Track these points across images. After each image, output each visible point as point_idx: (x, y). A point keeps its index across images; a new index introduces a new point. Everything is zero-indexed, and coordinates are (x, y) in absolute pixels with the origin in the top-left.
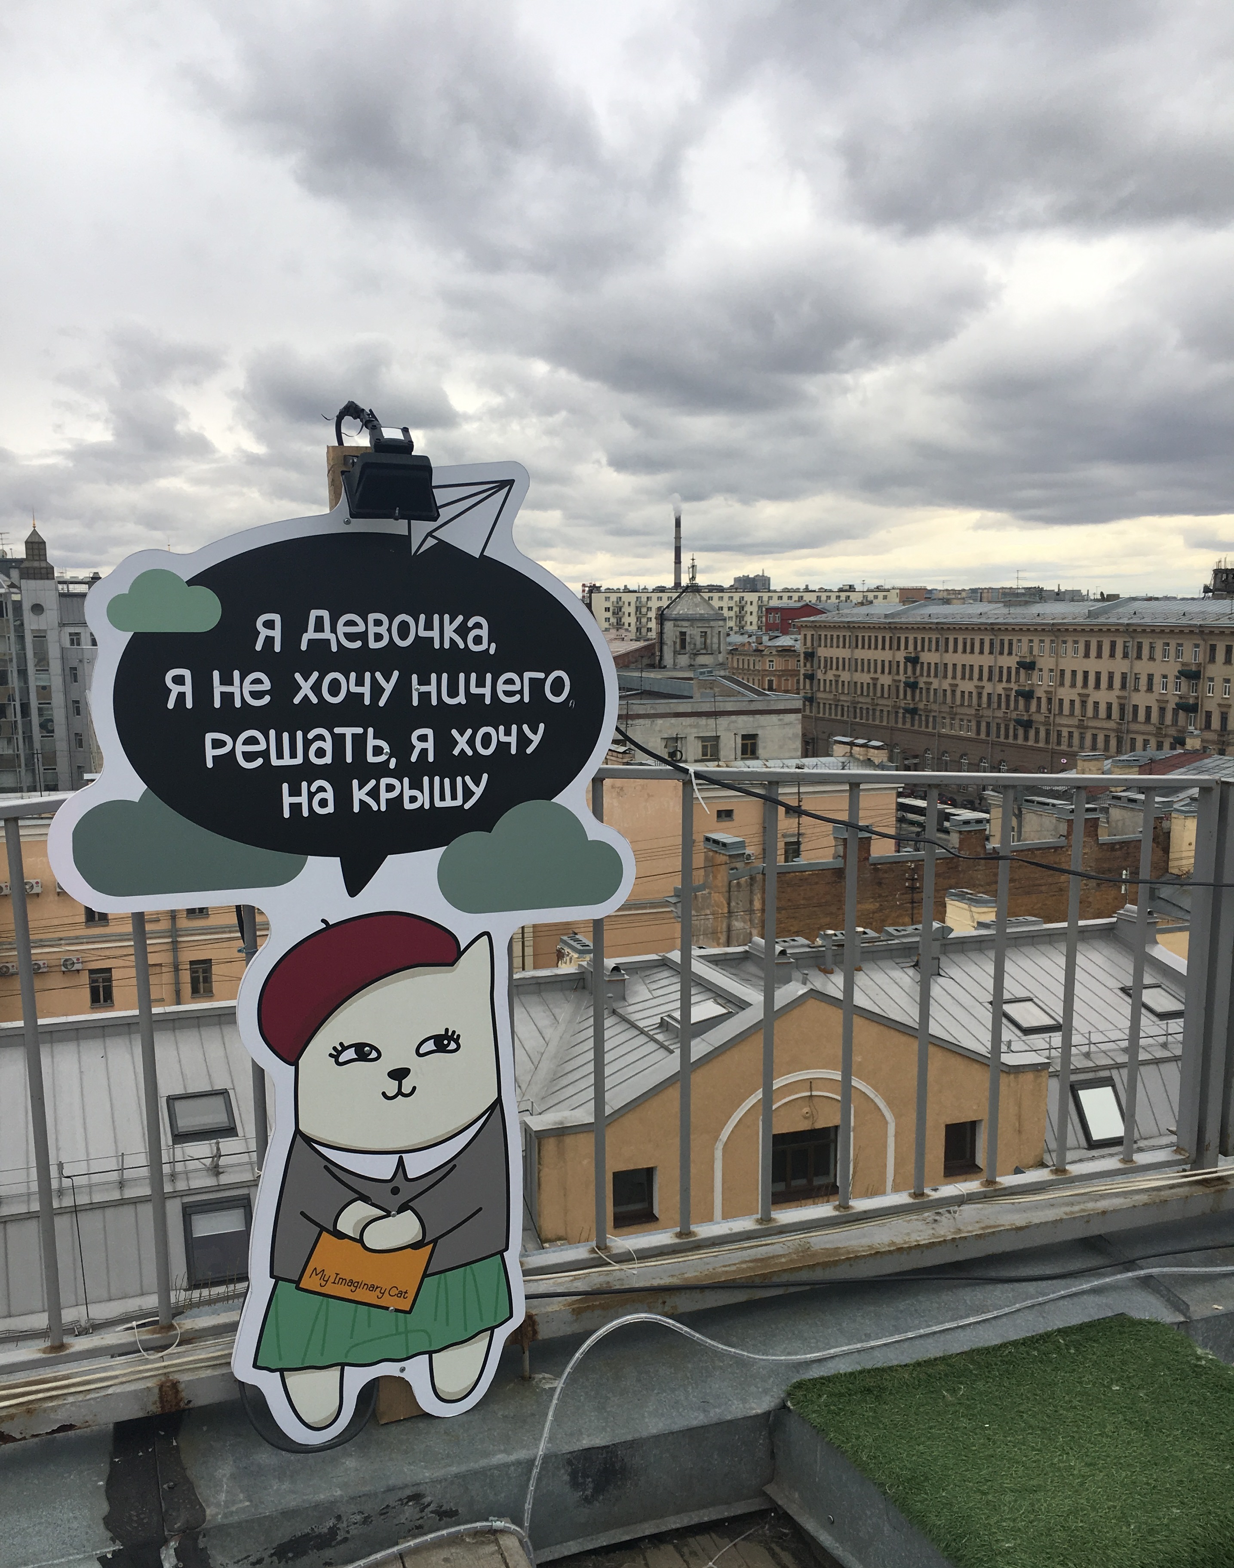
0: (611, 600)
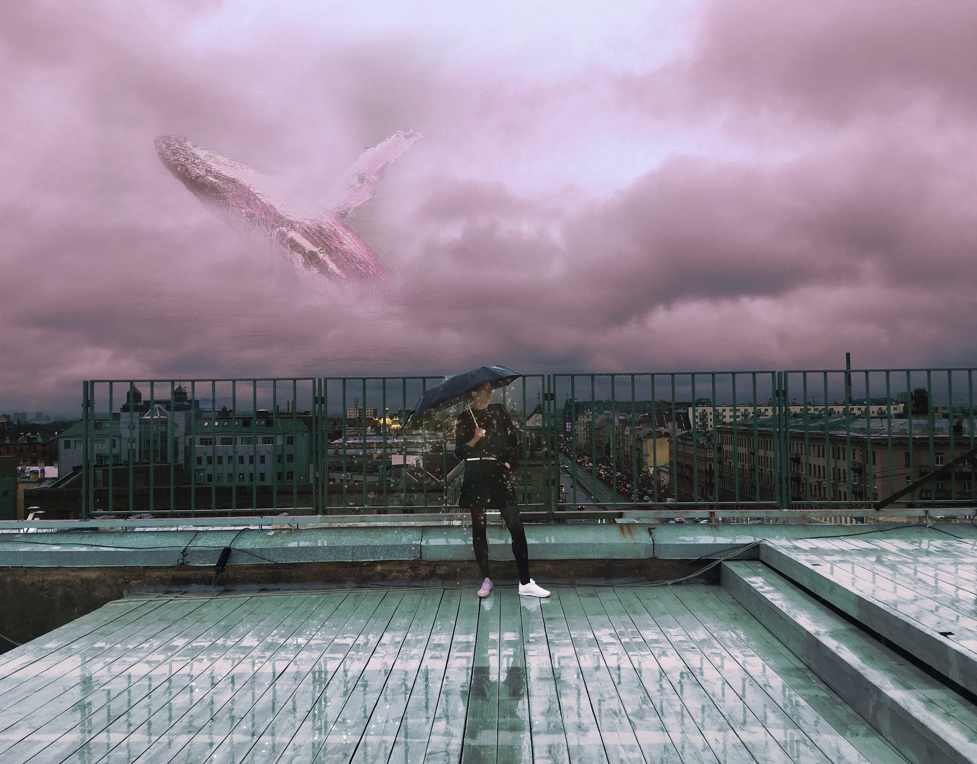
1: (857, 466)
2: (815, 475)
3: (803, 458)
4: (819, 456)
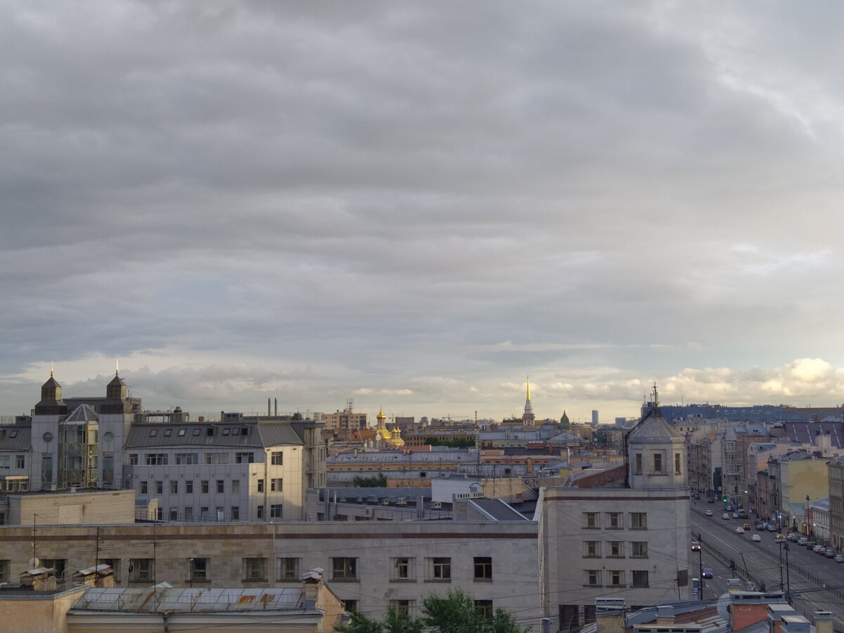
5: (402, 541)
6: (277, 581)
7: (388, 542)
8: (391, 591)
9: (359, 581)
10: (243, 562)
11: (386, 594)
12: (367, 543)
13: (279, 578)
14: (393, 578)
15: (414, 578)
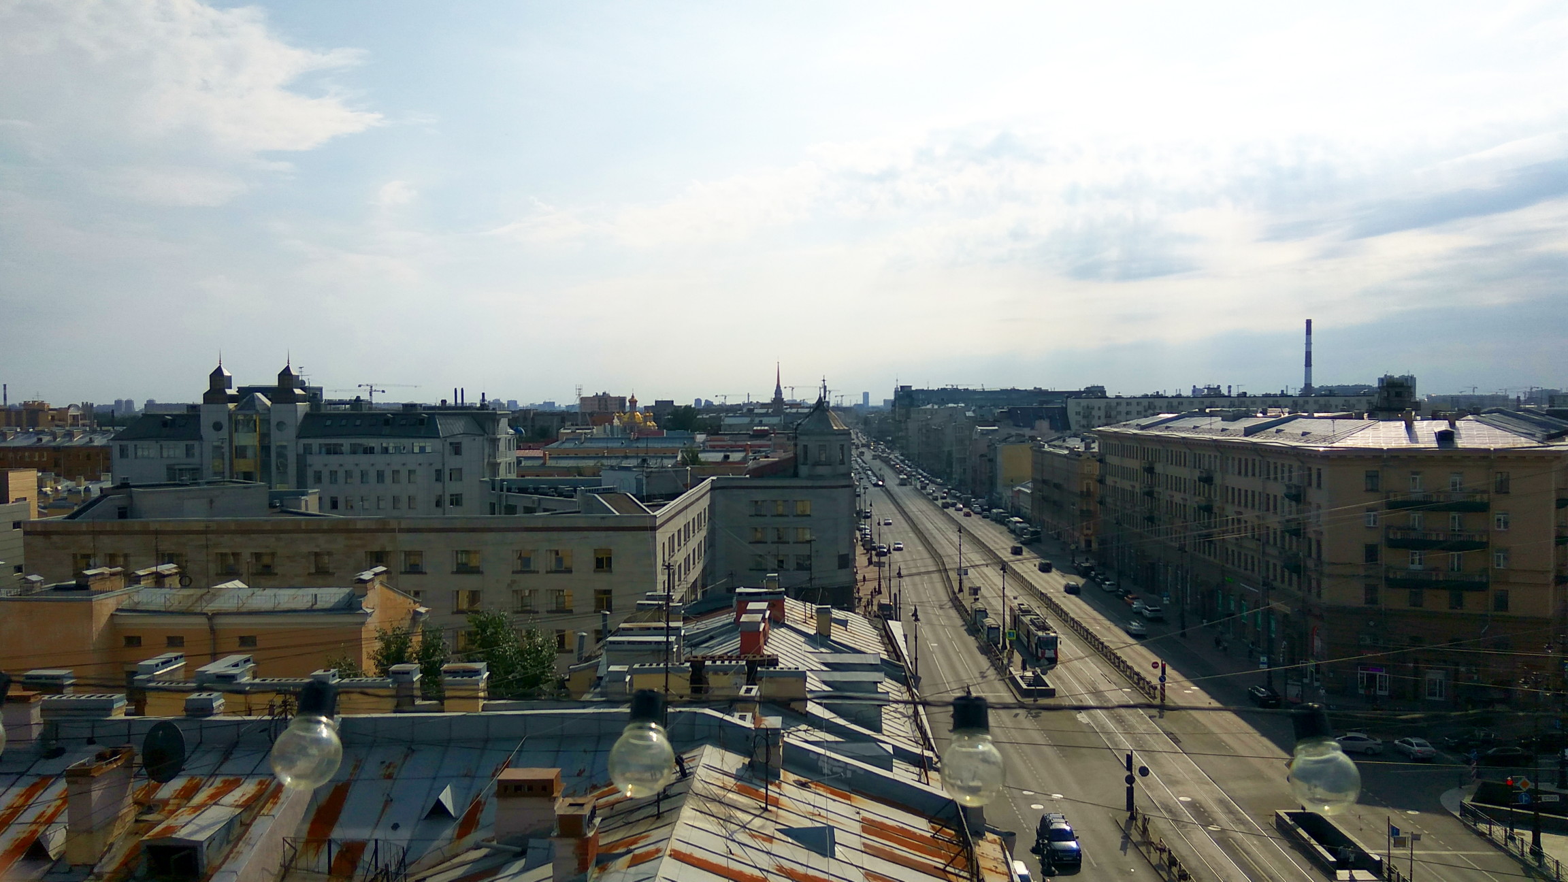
0: (1082, 404)
1: (1294, 491)
2: (1233, 502)
3: (1218, 479)
4: (1240, 473)
5: (525, 534)
6: (401, 573)
7: (510, 535)
8: (513, 582)
9: (482, 573)
10: (366, 557)
11: (508, 585)
12: (490, 536)
13: (403, 570)
14: (515, 569)
15: (536, 569)
